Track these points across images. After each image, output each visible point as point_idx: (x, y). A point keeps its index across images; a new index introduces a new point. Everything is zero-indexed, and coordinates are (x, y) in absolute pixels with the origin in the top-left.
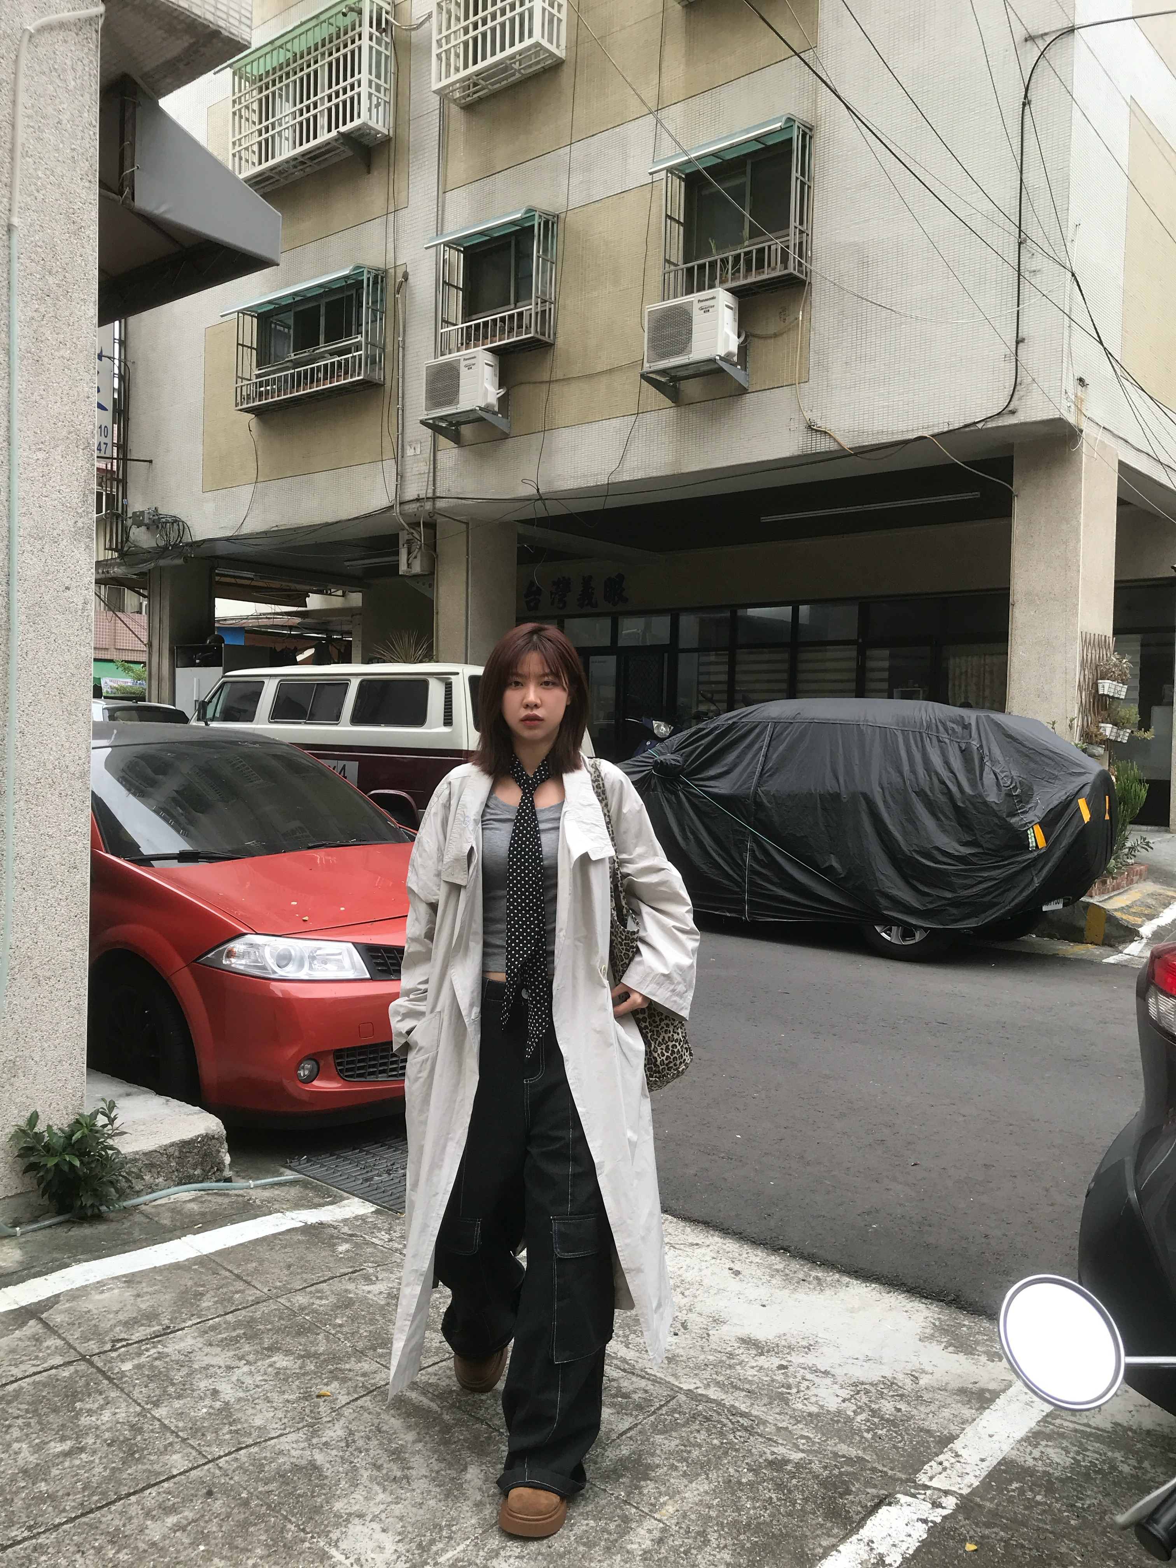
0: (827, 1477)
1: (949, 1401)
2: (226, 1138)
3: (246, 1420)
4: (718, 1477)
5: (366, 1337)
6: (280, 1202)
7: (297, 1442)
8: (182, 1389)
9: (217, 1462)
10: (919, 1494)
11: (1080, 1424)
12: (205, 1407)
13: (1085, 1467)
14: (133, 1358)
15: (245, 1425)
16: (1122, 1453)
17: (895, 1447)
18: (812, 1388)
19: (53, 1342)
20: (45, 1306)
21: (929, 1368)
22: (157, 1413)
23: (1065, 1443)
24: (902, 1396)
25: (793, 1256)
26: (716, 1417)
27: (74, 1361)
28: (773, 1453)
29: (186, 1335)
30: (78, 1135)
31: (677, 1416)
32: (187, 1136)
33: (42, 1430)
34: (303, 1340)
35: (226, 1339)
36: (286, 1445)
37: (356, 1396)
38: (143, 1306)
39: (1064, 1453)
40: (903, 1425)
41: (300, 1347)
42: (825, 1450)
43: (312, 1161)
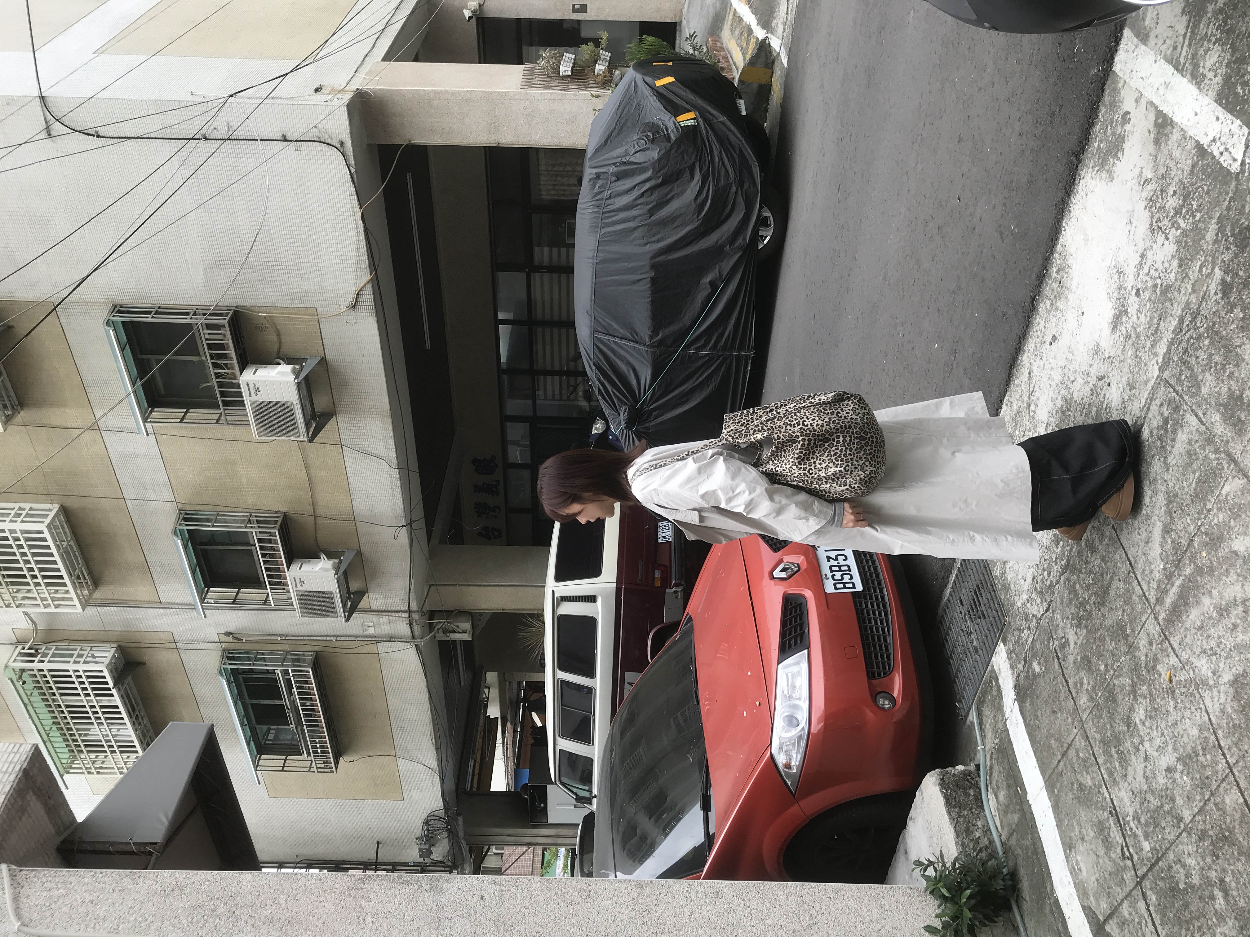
0: (1236, 246)
1: (1166, 152)
2: (942, 768)
3: (1194, 742)
4: (1238, 337)
5: (1116, 644)
6: (997, 722)
7: (1212, 698)
8: (1166, 798)
9: (1232, 765)
11: (1184, 42)
12: (1181, 778)
13: (1221, 34)
14: (1139, 841)
15: (1198, 742)
17: (1207, 193)
18: (1156, 266)
19: (1125, 910)
20: (1093, 918)
21: (1137, 171)
22: (1187, 818)
23: (1201, 52)
24: (1162, 191)
25: (1039, 293)
26: (1184, 344)
27: (1142, 891)
28: (1216, 294)
29: (1118, 797)
30: (944, 892)
31: (1183, 377)
32: (941, 801)
33: (1204, 916)
34: (1120, 697)
35: (1120, 763)
36: (1215, 706)
37: (1170, 649)
38: (1092, 834)
39: (1209, 53)
40: (1188, 188)
41: (1127, 699)
42: (1212, 250)
43: (960, 698)
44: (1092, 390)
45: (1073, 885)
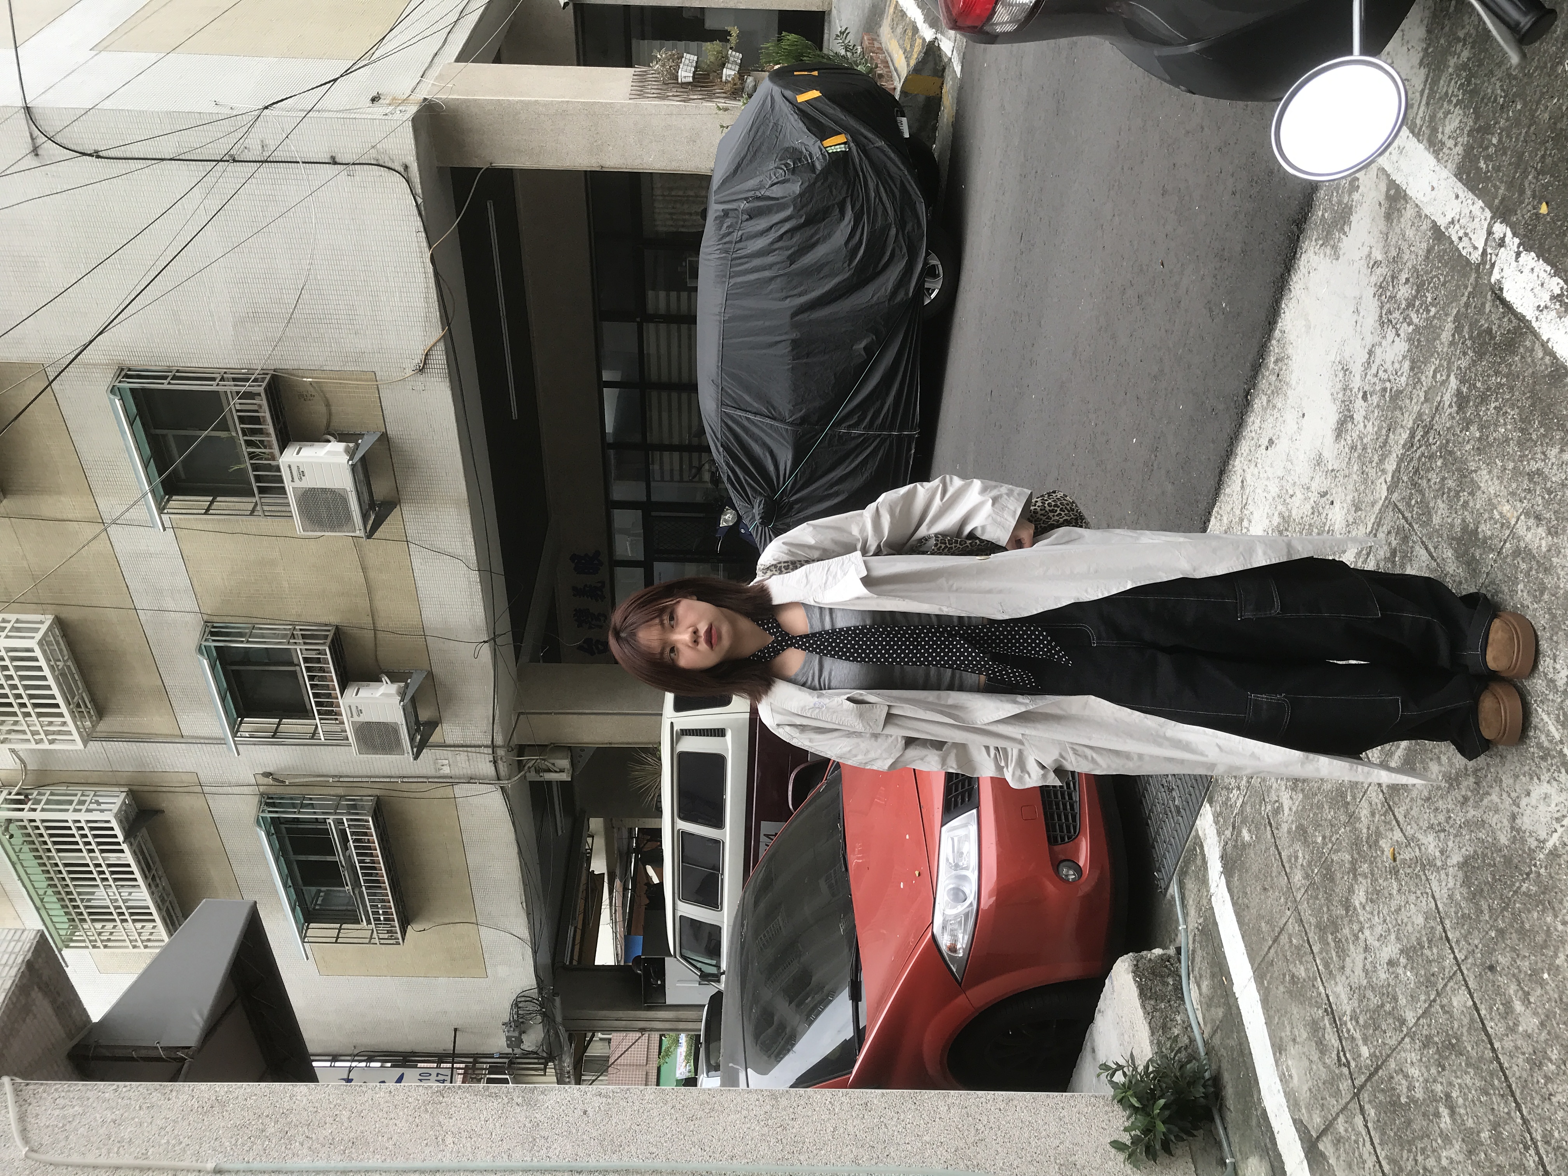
0: (1474, 351)
1: (1398, 230)
2: (1137, 952)
3: (1419, 932)
4: (1474, 460)
5: (1335, 813)
6: (1201, 898)
7: (1440, 881)
8: (1388, 996)
9: (1460, 961)
10: (1490, 260)
11: (1421, 100)
12: (1405, 973)
13: (1464, 95)
14: (1357, 1045)
15: (1424, 933)
16: (1449, 58)
17: (1444, 285)
18: (1386, 366)
19: (1341, 1126)
20: (1304, 1133)
21: (1366, 250)
22: (1411, 1021)
23: (1440, 115)
24: (1393, 277)
25: (1254, 386)
26: (1414, 463)
27: (1360, 1104)
28: (1450, 406)
29: (1334, 993)
30: (1134, 1101)
31: (1413, 502)
32: (1134, 991)
33: (1428, 1136)
34: (1339, 875)
35: (1337, 952)
36: (1443, 892)
37: (1394, 822)
38: (1305, 1035)
39: (1450, 116)
40: (1422, 276)
41: (1346, 878)
42: (1448, 354)
43: (1159, 867)
44: (1313, 508)
45: (1283, 1094)
